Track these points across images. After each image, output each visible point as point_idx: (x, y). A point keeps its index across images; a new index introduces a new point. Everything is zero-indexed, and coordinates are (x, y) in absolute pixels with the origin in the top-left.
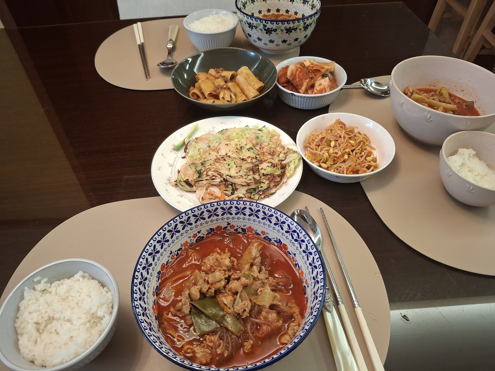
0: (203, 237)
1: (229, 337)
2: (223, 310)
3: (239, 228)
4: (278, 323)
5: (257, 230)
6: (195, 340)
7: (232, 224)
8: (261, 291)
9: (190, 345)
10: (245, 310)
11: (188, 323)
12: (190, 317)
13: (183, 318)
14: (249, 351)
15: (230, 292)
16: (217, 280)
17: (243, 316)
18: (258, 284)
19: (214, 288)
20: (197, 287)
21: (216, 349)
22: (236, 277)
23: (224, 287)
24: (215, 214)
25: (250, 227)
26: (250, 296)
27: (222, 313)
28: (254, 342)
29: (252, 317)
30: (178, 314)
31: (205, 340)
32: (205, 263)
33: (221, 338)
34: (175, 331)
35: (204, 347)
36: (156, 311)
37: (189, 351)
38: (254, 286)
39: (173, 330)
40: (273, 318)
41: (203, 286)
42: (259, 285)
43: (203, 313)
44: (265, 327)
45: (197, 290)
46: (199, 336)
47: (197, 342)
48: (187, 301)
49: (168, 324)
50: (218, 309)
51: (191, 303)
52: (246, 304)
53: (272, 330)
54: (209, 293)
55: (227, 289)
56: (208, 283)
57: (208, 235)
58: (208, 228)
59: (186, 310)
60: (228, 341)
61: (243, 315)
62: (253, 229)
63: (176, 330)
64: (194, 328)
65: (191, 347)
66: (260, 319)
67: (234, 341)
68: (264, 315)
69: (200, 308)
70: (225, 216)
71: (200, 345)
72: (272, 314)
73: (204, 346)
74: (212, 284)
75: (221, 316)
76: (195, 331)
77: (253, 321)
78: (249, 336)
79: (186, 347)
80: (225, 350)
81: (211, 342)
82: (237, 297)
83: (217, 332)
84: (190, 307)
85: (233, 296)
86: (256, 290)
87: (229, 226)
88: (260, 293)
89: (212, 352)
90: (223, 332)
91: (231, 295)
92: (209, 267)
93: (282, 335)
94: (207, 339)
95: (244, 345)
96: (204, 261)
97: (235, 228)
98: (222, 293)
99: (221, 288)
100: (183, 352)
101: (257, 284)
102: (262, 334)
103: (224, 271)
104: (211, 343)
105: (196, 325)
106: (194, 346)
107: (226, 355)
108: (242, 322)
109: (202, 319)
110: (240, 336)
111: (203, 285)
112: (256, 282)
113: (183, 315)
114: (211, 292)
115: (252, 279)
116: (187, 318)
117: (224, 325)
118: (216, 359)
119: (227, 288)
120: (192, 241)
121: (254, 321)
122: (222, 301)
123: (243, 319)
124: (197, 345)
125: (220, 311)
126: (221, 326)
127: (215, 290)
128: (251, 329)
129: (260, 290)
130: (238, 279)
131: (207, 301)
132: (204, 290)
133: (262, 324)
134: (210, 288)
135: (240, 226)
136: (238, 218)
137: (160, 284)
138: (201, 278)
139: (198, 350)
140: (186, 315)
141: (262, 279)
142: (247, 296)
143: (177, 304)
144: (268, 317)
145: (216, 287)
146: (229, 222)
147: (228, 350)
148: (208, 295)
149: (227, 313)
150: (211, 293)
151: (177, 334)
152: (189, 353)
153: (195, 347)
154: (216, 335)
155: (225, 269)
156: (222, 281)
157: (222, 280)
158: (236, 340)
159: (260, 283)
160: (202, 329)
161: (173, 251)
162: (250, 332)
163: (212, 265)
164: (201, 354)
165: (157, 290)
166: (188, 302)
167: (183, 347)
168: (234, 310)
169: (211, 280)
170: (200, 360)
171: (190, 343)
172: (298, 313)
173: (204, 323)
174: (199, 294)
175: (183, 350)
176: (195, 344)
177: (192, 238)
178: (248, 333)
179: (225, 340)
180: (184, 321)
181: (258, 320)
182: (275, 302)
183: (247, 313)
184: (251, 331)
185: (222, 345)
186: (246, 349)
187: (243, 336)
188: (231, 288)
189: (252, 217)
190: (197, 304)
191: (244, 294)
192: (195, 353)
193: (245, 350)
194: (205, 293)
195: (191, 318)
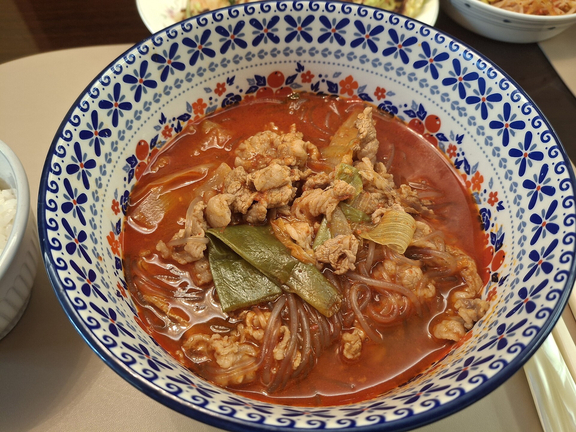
0: (238, 98)
1: (304, 319)
2: (288, 252)
3: (323, 81)
4: (425, 291)
5: (364, 87)
6: (216, 322)
7: (308, 67)
8: (382, 215)
9: (204, 333)
10: (343, 256)
11: (199, 280)
12: (205, 265)
13: (188, 267)
14: (356, 356)
15: (305, 215)
16: (274, 184)
17: (339, 269)
18: (373, 198)
19: (267, 200)
20: (224, 196)
21: (271, 347)
22: (319, 181)
23: (291, 203)
24: (271, 36)
25: (350, 78)
26: (354, 225)
27: (286, 260)
28: (366, 334)
29: (360, 274)
30: (175, 257)
31: (244, 322)
32: (243, 150)
33: (283, 320)
34: (166, 297)
35: (238, 339)
36: (120, 249)
37: (200, 348)
38: (364, 204)
39: (162, 294)
40: (414, 277)
41: (240, 196)
42: (376, 201)
43: (238, 257)
44: (393, 300)
45: (225, 203)
46: (227, 311)
47: (220, 327)
48: (199, 226)
49: (148, 280)
50: (276, 249)
51: (209, 232)
52: (347, 241)
53: (412, 305)
54: (254, 214)
55: (296, 207)
56: (252, 188)
57: (250, 95)
58: (251, 74)
59: (195, 247)
60: (302, 327)
61: (338, 267)
62: (355, 85)
63: (168, 295)
64: (216, 292)
65: (205, 338)
66: (381, 278)
67: (318, 328)
68: (392, 270)
69: (232, 246)
70: (294, 44)
71: (229, 334)
72: (411, 268)
73: (240, 337)
74: (261, 192)
75: (284, 267)
76: (216, 299)
77: (364, 283)
78: (355, 317)
79: (192, 339)
80: (295, 350)
81: (258, 329)
82: (320, 227)
83: (274, 304)
84: (206, 241)
85: (312, 224)
86: (368, 212)
87: (300, 74)
88: (378, 220)
89: (260, 354)
90: (287, 304)
91: (307, 220)
92: (252, 159)
93: (438, 320)
94: (248, 321)
95: (342, 339)
96: (242, 146)
97: (314, 81)
98: (285, 216)
99: (283, 204)
100: (183, 350)
101: (371, 199)
102: (389, 316)
103: (289, 168)
104: (258, 331)
105: (220, 284)
106: (214, 336)
107: (297, 364)
108: (335, 284)
109: (236, 272)
110: (333, 316)
111: (239, 193)
112: (369, 194)
113: (189, 259)
114: (258, 211)
115: (361, 186)
116: (197, 268)
117: (291, 287)
118: (270, 372)
119: (296, 204)
120: (214, 103)
121: (366, 284)
122: (286, 232)
123: (338, 278)
124: (222, 335)
125: (283, 254)
126: (283, 291)
127: (269, 207)
128: (360, 301)
129: (378, 211)
130: (324, 186)
131: (247, 232)
132: (243, 205)
133: (388, 290)
134: (257, 202)
135: (326, 76)
136: (325, 53)
137: (135, 189)
138: (235, 177)
139: (225, 347)
140: (194, 260)
141: (384, 188)
142: (346, 222)
143: (173, 235)
144: (401, 275)
145: (270, 199)
146: (302, 64)
147: (301, 351)
148: (250, 219)
149: (300, 261)
150: (259, 214)
151: (171, 306)
152: (200, 354)
153: (216, 341)
154: (270, 310)
155: (292, 163)
156: (286, 187)
157: (285, 184)
158: (323, 327)
159: (379, 197)
160: (235, 296)
161: (168, 117)
162: (359, 308)
163: (261, 154)
164: (231, 359)
165: (125, 200)
166: (203, 231)
167: (184, 337)
168: (315, 256)
169: (260, 182)
170: (229, 374)
171: (204, 328)
172: (475, 270)
173: (241, 280)
174: (228, 212)
175: (185, 345)
176: (215, 333)
177: (214, 96)
178: (352, 310)
179: (295, 325)
180: (190, 274)
181: (378, 282)
182: (418, 242)
183: (351, 262)
184: (359, 306)
185: (286, 338)
186: (348, 350)
187: (340, 316)
188: (307, 205)
189: (359, 51)
190: (224, 235)
191: (340, 220)
192: (215, 355)
193: (345, 352)
194: (244, 212)
195: (209, 268)
